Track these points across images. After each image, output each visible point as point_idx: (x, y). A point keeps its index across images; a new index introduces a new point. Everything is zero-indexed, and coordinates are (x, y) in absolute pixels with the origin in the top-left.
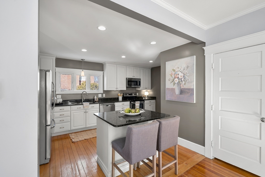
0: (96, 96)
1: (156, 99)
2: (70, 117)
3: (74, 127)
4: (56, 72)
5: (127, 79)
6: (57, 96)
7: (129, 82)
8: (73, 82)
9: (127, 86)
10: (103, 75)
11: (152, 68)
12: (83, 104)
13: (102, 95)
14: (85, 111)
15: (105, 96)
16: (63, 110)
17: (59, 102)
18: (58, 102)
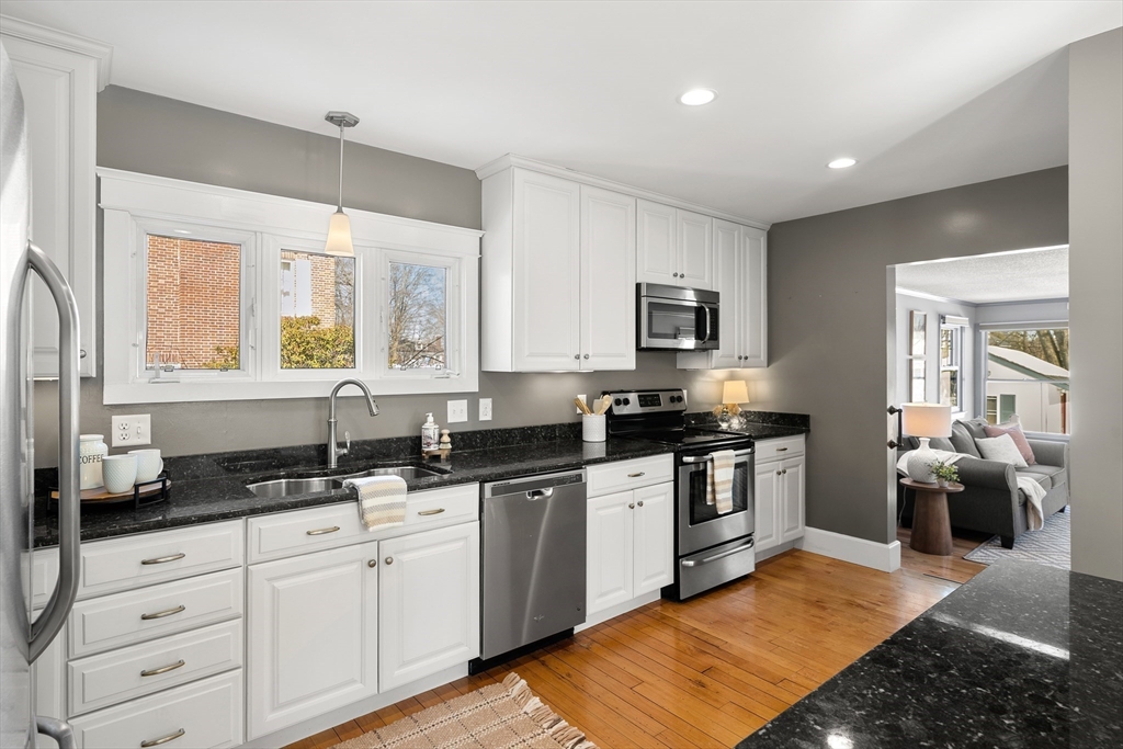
0: (431, 419)
1: (807, 432)
2: (239, 622)
3: (274, 709)
4: (100, 213)
5: (644, 292)
6: (117, 420)
7: (655, 313)
8: (258, 307)
9: (643, 345)
10: (480, 259)
11: (774, 225)
12: (353, 495)
13: (473, 410)
14: (370, 552)
15: (489, 418)
16: (175, 564)
17: (137, 486)
18: (122, 485)
